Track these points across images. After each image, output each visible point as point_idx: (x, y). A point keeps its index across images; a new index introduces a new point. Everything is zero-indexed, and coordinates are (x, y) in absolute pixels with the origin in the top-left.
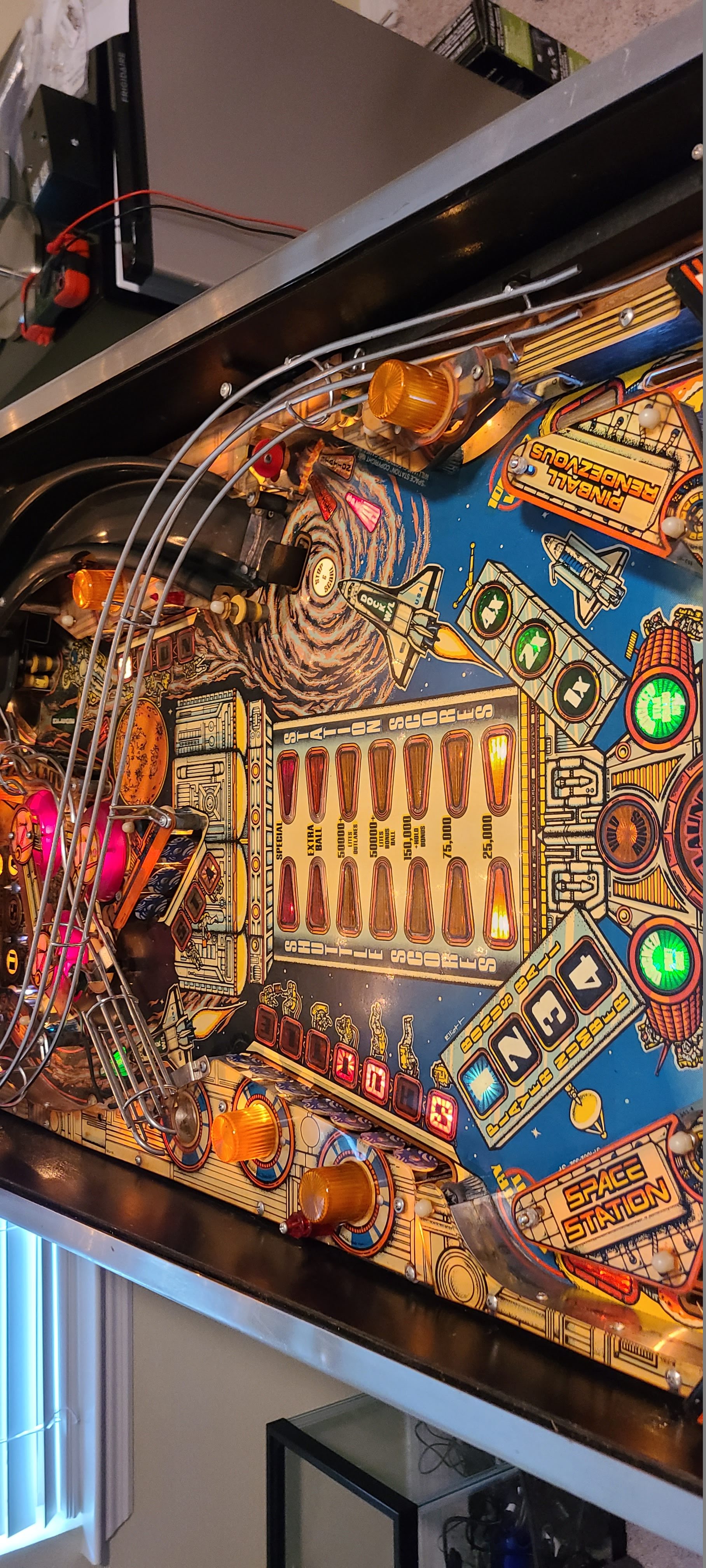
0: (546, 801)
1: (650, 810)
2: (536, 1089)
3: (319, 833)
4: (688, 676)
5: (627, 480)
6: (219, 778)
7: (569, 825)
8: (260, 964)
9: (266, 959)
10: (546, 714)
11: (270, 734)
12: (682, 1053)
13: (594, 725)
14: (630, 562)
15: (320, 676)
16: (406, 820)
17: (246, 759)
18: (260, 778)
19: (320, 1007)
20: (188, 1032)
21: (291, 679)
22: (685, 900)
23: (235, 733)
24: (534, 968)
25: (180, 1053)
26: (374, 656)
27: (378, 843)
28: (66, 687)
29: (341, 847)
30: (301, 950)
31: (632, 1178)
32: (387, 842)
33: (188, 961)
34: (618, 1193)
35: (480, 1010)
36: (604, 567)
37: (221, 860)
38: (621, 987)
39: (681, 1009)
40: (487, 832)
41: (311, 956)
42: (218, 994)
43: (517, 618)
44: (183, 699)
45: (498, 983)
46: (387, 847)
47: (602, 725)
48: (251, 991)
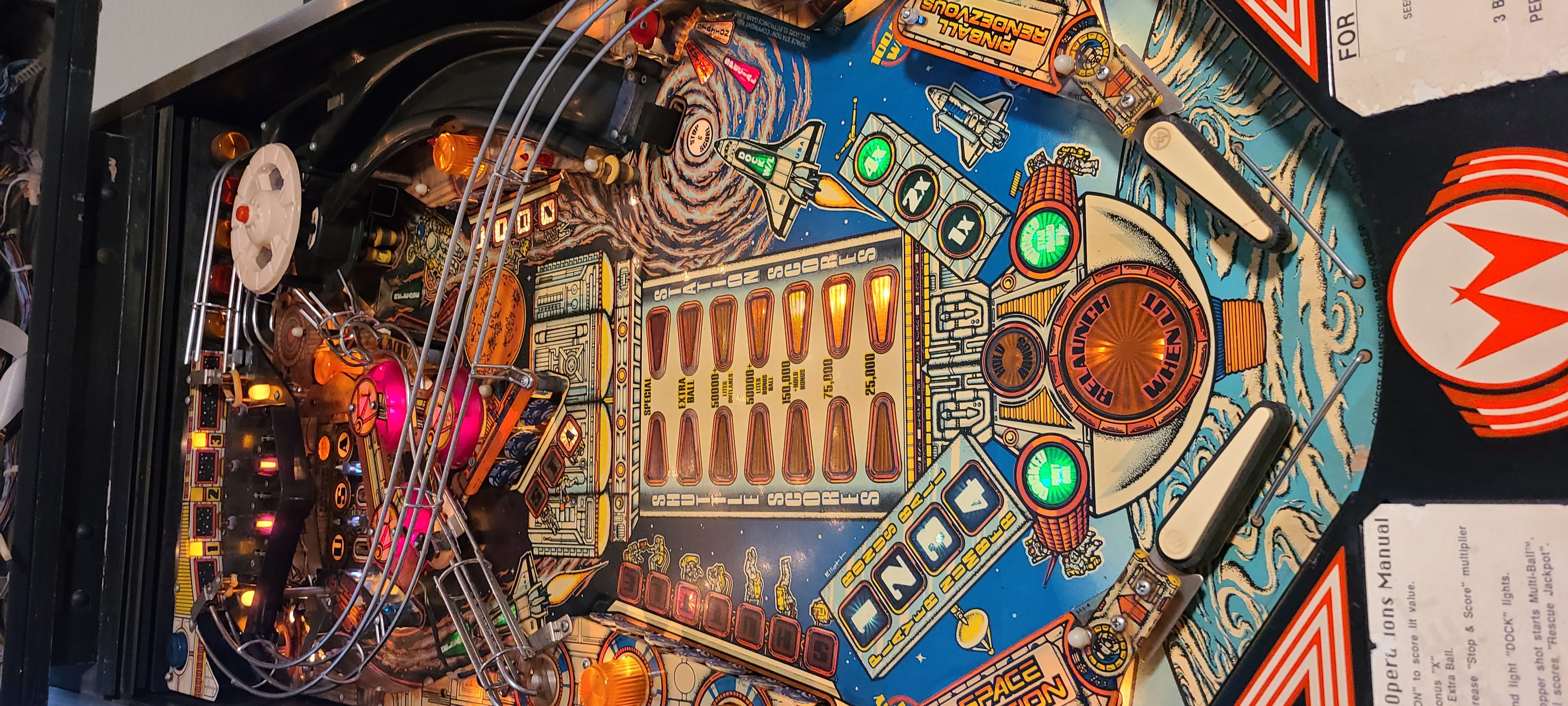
0: (930, 335)
1: (1035, 335)
2: (920, 615)
3: (691, 386)
4: (1071, 209)
5: (1017, 25)
6: (582, 340)
7: (954, 356)
8: (625, 522)
9: (631, 516)
10: (930, 253)
11: (639, 293)
12: (1069, 563)
13: (979, 259)
14: (1014, 107)
15: (694, 232)
16: (785, 366)
17: (612, 319)
18: (627, 336)
19: (690, 559)
20: (543, 598)
21: (664, 238)
22: (1071, 417)
23: (600, 294)
24: (918, 496)
25: (532, 623)
26: (752, 209)
27: (755, 391)
28: (411, 261)
29: (715, 397)
30: (669, 504)
31: (1028, 679)
32: (765, 388)
33: (543, 526)
34: (1014, 696)
35: (863, 543)
36: (988, 113)
37: (583, 421)
38: (1007, 505)
39: (1068, 521)
40: (870, 370)
41: (681, 508)
42: (576, 557)
43: (901, 165)
44: (544, 264)
45: (881, 515)
46: (765, 393)
47: (986, 259)
48: (614, 549)
